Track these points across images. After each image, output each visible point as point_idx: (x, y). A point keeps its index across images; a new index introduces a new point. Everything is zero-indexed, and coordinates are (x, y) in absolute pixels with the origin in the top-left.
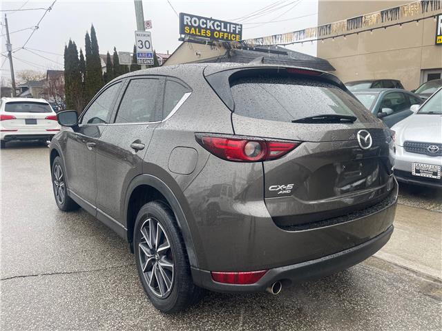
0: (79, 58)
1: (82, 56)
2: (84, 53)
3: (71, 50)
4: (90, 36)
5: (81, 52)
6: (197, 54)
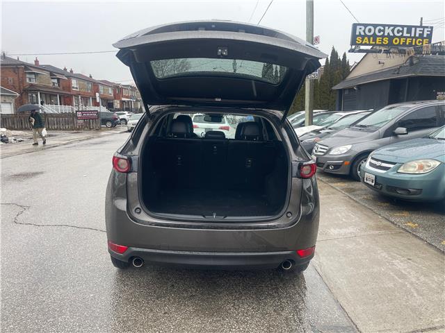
0: (274, 74)
6: (380, 63)
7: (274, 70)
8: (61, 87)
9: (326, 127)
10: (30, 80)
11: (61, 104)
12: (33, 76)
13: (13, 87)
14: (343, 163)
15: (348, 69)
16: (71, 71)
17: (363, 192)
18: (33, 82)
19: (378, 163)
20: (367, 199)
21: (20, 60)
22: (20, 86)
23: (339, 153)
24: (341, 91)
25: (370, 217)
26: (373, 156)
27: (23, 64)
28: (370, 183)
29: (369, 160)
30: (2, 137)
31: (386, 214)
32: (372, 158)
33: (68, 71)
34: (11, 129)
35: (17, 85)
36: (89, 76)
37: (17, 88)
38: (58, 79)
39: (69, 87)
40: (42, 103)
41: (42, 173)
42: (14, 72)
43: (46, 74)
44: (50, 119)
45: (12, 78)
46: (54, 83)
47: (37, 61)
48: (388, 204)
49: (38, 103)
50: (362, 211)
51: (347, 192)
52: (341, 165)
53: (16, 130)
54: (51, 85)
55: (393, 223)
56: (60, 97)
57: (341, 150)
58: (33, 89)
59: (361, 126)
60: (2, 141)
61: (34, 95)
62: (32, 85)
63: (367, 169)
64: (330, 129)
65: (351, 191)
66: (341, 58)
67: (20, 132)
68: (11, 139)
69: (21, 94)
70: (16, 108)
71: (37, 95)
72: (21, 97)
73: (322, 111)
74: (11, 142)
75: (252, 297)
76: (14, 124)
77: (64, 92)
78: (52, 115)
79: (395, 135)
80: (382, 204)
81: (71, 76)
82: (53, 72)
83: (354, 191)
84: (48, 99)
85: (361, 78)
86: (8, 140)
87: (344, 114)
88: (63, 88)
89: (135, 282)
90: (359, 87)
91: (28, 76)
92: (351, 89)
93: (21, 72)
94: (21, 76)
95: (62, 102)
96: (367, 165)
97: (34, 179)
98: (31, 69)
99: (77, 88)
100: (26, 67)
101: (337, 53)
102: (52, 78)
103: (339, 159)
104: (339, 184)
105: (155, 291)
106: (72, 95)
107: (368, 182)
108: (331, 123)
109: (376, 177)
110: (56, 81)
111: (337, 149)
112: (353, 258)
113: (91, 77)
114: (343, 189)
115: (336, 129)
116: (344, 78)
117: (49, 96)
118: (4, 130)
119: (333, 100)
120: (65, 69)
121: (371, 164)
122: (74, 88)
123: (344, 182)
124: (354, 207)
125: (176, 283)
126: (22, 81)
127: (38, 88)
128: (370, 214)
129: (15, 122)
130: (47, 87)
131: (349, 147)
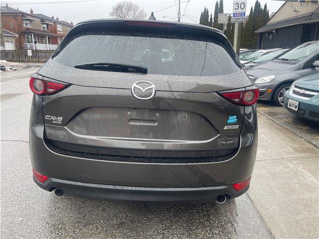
0: (209, 20)
1: (211, 19)
2: (213, 17)
3: (205, 16)
4: (219, 3)
5: (211, 16)
6: (295, 11)
7: (210, 18)
8: (50, 31)
9: (251, 62)
10: (27, 25)
11: (49, 44)
12: (29, 22)
13: (14, 30)
14: (266, 90)
15: (268, 17)
16: (57, 19)
17: (284, 116)
18: (29, 26)
19: (302, 91)
20: (288, 123)
21: (19, 10)
22: (19, 30)
23: (263, 82)
24: (262, 34)
25: (294, 140)
26: (296, 85)
27: (21, 13)
28: (294, 108)
29: (293, 88)
30: (1, 67)
31: (308, 137)
32: (296, 87)
33: (55, 18)
34: (11, 61)
35: (17, 28)
36: (70, 23)
37: (17, 31)
38: (47, 25)
39: (55, 31)
40: (35, 42)
41: (20, 94)
42: (14, 18)
43: (38, 20)
44: (39, 54)
45: (12, 23)
46: (44, 28)
47: (31, 11)
48: (307, 128)
49: (32, 43)
50: (285, 134)
51: (270, 115)
52: (264, 93)
53: (15, 62)
54: (42, 29)
55: (315, 146)
56: (48, 38)
57: (265, 80)
58: (28, 32)
59: (283, 59)
60: (2, 70)
61: (30, 36)
62: (28, 29)
63: (290, 96)
64: (254, 63)
65: (273, 114)
66: (263, 8)
67: (17, 63)
68: (8, 68)
69: (20, 36)
70: (16, 46)
71: (31, 36)
72: (20, 38)
73: (245, 50)
74: (8, 71)
75: (183, 226)
76: (13, 57)
77: (51, 34)
78: (41, 51)
79: (313, 67)
80: (303, 127)
81: (56, 22)
82: (43, 19)
83: (275, 115)
84: (40, 39)
85: (279, 23)
86: (5, 69)
87: (265, 51)
88: (51, 31)
89: (67, 204)
90: (277, 30)
91: (24, 22)
92: (270, 33)
93: (19, 19)
94: (19, 21)
95: (51, 42)
96: (290, 93)
97: (14, 99)
98: (27, 16)
99: (61, 32)
100: (23, 14)
101: (260, 5)
102: (42, 24)
103: (263, 87)
104: (262, 108)
105: (84, 217)
106: (58, 37)
107: (291, 108)
108: (254, 58)
109: (299, 103)
110: (45, 26)
111: (261, 78)
112: (283, 182)
113: (72, 23)
114: (265, 113)
115: (260, 63)
116: (265, 24)
117: (40, 37)
118: (5, 61)
119: (255, 41)
120: (53, 17)
121: (294, 92)
122: (59, 31)
123: (266, 107)
124: (278, 129)
125: (107, 206)
126: (20, 26)
127: (33, 31)
128: (294, 137)
129: (15, 56)
130: (39, 30)
131: (273, 77)
